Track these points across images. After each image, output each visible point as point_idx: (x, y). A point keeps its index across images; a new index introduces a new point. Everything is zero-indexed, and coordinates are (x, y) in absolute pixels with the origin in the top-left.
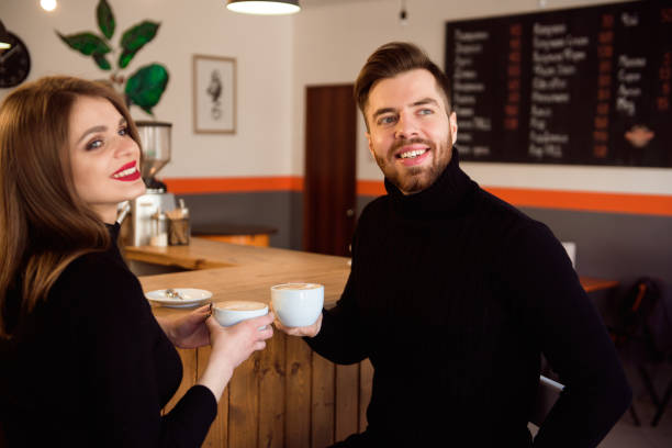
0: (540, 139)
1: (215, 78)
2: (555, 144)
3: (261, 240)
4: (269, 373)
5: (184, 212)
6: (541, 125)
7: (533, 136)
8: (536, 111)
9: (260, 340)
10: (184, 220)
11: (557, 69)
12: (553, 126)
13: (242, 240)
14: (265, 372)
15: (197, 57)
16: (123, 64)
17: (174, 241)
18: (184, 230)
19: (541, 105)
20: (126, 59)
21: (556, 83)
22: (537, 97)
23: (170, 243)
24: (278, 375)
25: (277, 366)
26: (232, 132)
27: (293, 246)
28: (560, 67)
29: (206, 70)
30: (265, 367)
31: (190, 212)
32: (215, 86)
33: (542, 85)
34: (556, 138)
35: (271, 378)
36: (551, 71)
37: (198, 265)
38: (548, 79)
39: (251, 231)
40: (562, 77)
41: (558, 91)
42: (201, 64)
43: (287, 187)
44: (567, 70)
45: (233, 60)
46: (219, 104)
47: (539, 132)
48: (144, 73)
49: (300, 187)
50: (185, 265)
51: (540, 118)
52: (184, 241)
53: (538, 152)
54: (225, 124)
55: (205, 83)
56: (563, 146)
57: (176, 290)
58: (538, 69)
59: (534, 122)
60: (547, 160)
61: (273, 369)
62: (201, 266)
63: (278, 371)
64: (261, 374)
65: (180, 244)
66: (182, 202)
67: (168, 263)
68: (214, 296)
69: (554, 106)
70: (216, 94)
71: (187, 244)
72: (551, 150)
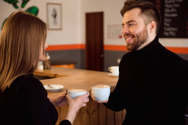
0: (168, 29)
1: (54, 11)
2: (173, 31)
3: (72, 66)
4: (84, 114)
5: (48, 57)
6: (168, 25)
7: (165, 28)
8: (166, 20)
9: (84, 103)
10: (49, 60)
11: (173, 5)
12: (172, 25)
13: (65, 66)
14: (83, 113)
15: (48, 4)
16: (23, 6)
17: (46, 67)
18: (49, 64)
19: (168, 18)
20: (24, 5)
21: (173, 10)
22: (166, 15)
23: (44, 68)
24: (87, 114)
25: (87, 111)
26: (61, 29)
27: (82, 68)
28: (174, 4)
29: (51, 8)
30: (83, 112)
31: (51, 58)
32: (54, 14)
33: (168, 11)
34: (173, 29)
35: (85, 115)
36: (171, 6)
37: (55, 76)
38: (170, 9)
39: (68, 63)
40: (175, 8)
41: (173, 13)
42: (50, 6)
43: (79, 48)
44: (177, 6)
45: (60, 5)
46: (55, 20)
47: (167, 27)
48: (30, 9)
49: (84, 48)
50: (51, 76)
51: (167, 22)
52: (49, 67)
53: (167, 34)
54: (58, 26)
55: (51, 12)
56: (176, 32)
57: (51, 85)
58: (167, 6)
59: (165, 24)
60: (170, 37)
61: (86, 112)
62: (56, 76)
63: (88, 113)
64: (82, 114)
65: (48, 68)
66: (48, 54)
67: (44, 75)
68: (65, 87)
69: (172, 18)
70: (55, 16)
71: (50, 69)
72: (172, 33)
